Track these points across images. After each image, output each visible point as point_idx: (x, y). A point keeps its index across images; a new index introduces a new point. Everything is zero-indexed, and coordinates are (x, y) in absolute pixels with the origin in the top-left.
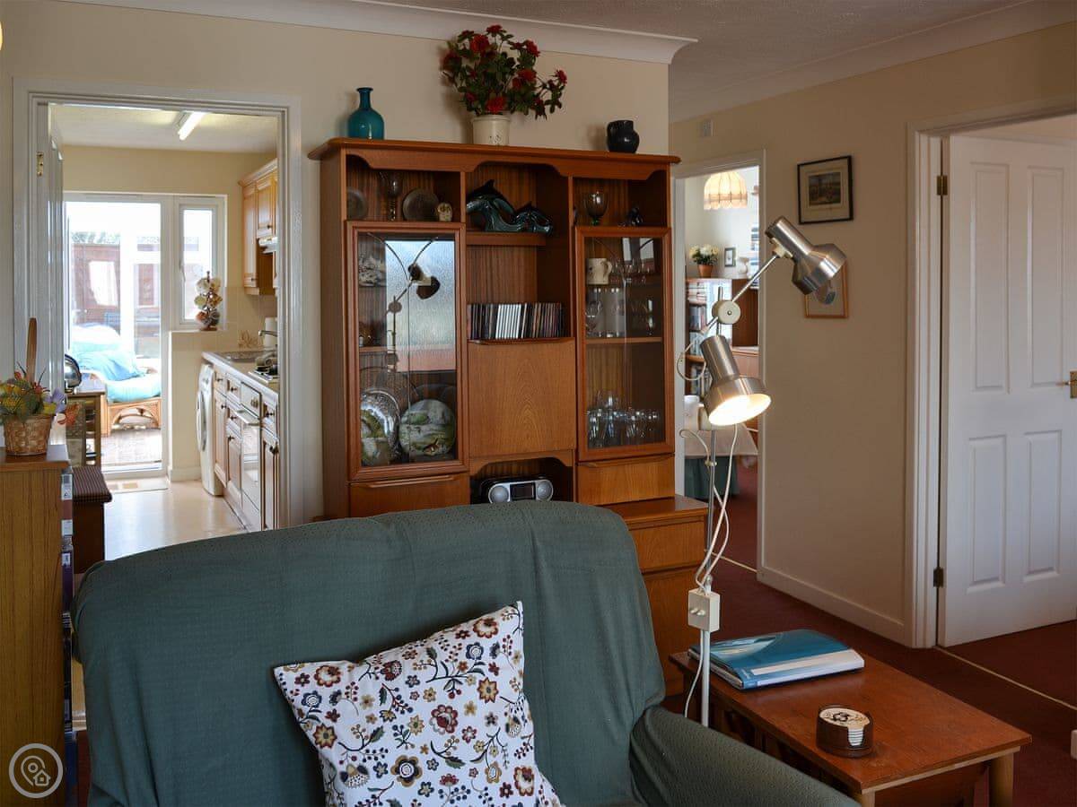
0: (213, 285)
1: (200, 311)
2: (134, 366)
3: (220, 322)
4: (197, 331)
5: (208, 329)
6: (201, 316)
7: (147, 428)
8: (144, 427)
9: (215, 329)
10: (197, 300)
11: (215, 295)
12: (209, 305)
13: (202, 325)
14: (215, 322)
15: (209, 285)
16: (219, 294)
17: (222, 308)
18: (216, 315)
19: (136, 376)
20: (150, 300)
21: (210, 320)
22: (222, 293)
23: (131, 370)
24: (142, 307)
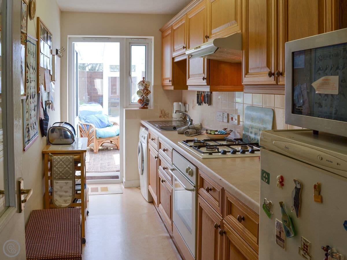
0: (146, 85)
1: (139, 98)
2: (108, 121)
3: (149, 104)
4: (138, 109)
5: (143, 108)
6: (140, 101)
7: (113, 149)
8: (112, 148)
9: (147, 108)
10: (138, 93)
11: (147, 90)
12: (144, 95)
13: (140, 105)
14: (147, 104)
15: (144, 84)
16: (149, 89)
17: (151, 97)
18: (148, 101)
19: (109, 126)
20: (115, 93)
21: (144, 103)
22: (151, 89)
23: (107, 123)
24: (112, 95)
